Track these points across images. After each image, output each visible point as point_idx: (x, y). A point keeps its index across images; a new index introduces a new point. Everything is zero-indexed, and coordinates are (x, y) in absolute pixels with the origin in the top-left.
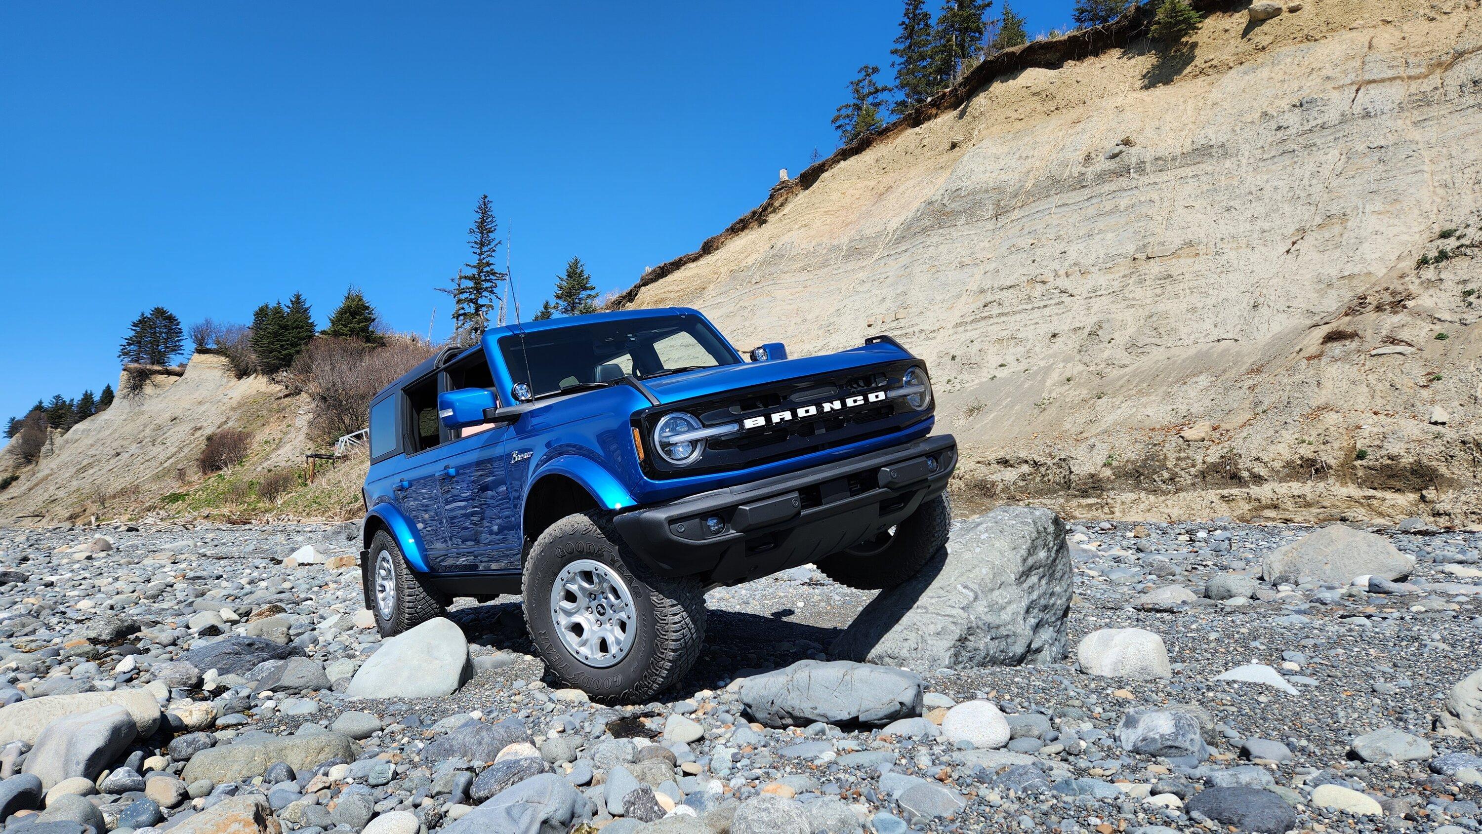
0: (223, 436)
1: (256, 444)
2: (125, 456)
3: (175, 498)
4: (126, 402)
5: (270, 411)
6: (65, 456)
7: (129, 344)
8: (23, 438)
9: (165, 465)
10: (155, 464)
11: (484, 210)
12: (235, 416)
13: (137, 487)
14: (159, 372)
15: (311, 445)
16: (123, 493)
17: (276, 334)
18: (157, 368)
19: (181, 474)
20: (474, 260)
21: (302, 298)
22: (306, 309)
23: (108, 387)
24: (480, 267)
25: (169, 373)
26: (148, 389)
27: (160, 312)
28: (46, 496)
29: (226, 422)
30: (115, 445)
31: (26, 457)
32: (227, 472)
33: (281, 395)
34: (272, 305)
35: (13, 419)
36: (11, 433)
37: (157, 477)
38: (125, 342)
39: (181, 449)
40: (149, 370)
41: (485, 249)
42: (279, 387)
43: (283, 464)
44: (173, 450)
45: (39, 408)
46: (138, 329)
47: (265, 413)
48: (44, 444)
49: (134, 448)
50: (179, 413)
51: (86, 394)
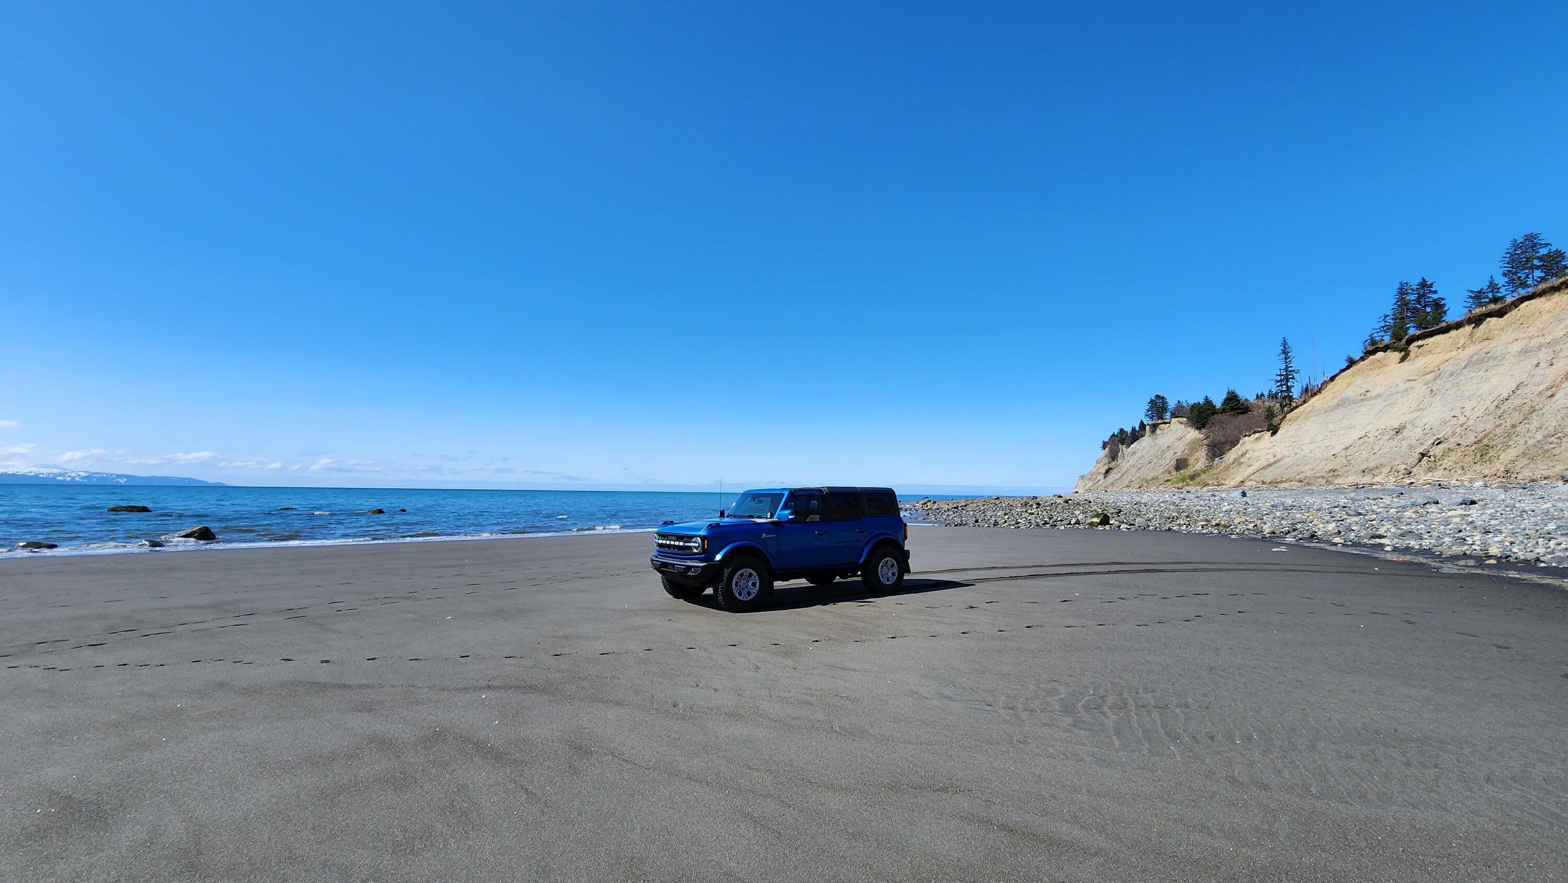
0: (1181, 459)
1: (1191, 462)
2: (1153, 463)
3: (1168, 481)
4: (1150, 438)
5: (1199, 446)
6: (1132, 460)
7: (1148, 412)
8: (1110, 449)
9: (1166, 468)
10: (1163, 467)
11: (1285, 343)
12: (1187, 448)
13: (1157, 476)
14: (1161, 424)
15: (1207, 462)
16: (1153, 479)
17: (1198, 415)
18: (1160, 421)
19: (1170, 473)
20: (1283, 366)
21: (1208, 397)
22: (1211, 401)
23: (1142, 421)
24: (1286, 369)
25: (1165, 423)
26: (1158, 431)
27: (1157, 396)
28: (1129, 479)
29: (1184, 451)
30: (1149, 459)
31: (1112, 458)
32: (1182, 471)
33: (1203, 439)
34: (1197, 402)
35: (1103, 441)
36: (1104, 447)
37: (1163, 473)
38: (1146, 411)
39: (1170, 461)
40: (1157, 424)
41: (1288, 360)
42: (1202, 436)
43: (1199, 469)
44: (1168, 462)
45: (1113, 435)
46: (1150, 405)
47: (1197, 446)
48: (1119, 452)
49: (1155, 460)
50: (1169, 444)
51: (1133, 428)
